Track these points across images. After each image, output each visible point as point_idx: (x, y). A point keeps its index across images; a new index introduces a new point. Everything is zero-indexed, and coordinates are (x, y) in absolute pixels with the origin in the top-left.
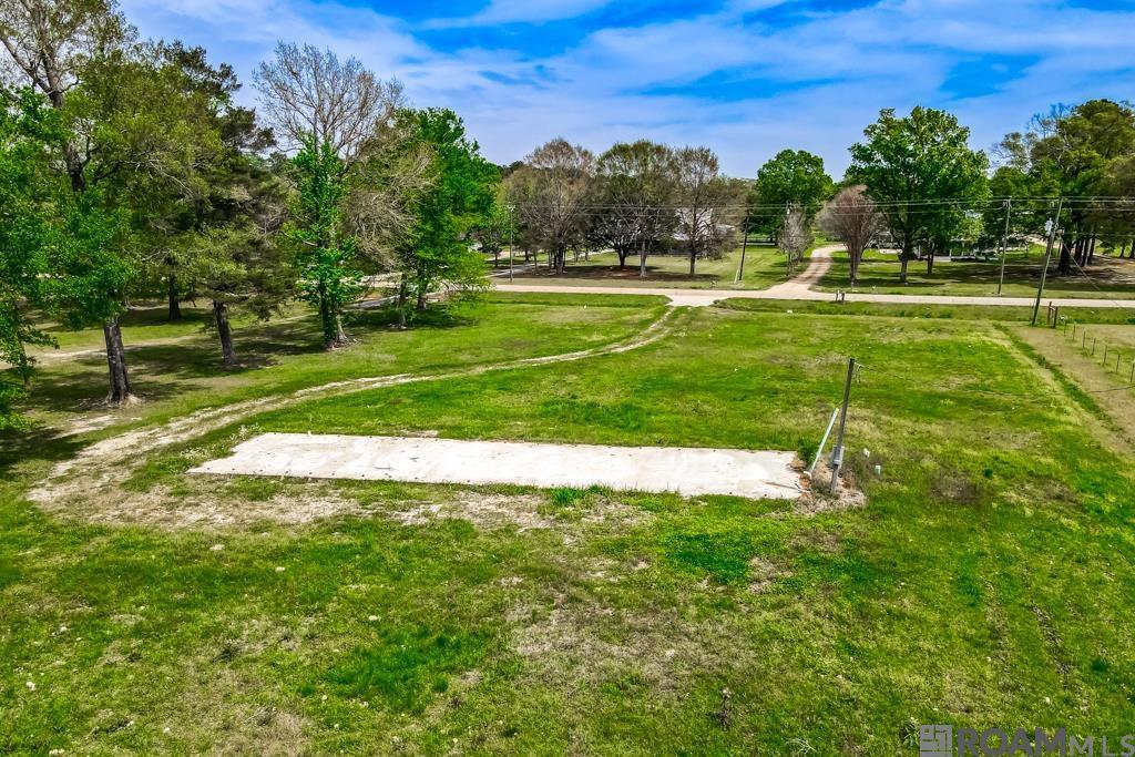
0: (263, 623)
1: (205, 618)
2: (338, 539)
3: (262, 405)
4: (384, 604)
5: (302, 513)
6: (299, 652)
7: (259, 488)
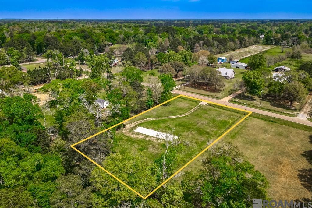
0: (136, 145)
1: (133, 145)
2: (142, 140)
3: (140, 122)
4: (143, 145)
5: (140, 137)
6: (138, 147)
7: (138, 134)
